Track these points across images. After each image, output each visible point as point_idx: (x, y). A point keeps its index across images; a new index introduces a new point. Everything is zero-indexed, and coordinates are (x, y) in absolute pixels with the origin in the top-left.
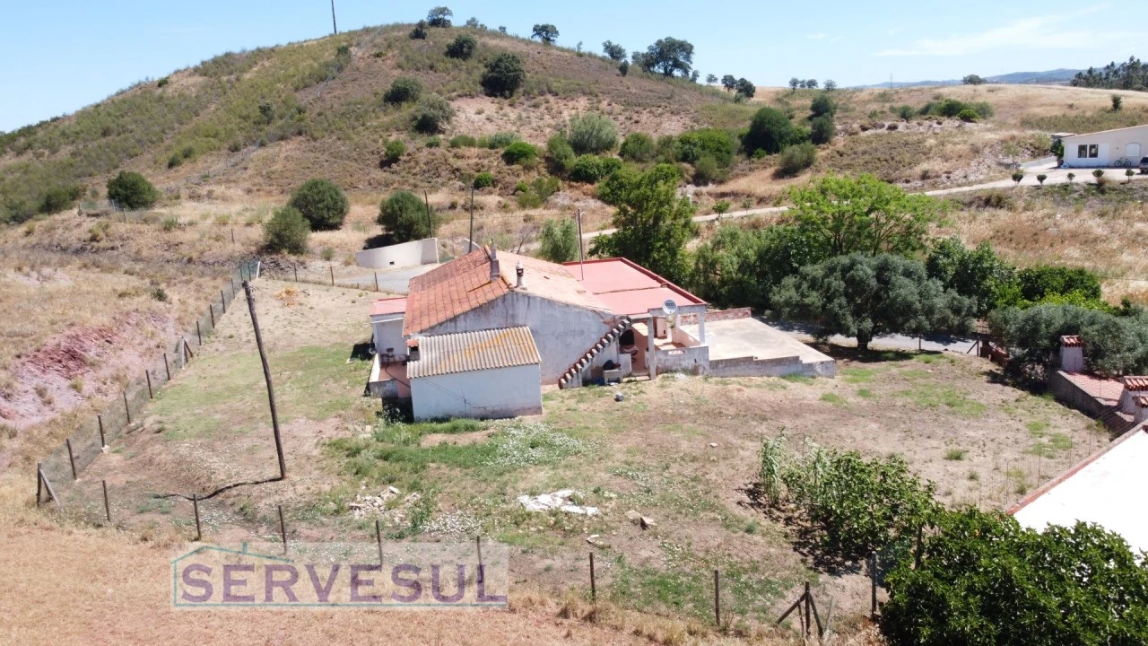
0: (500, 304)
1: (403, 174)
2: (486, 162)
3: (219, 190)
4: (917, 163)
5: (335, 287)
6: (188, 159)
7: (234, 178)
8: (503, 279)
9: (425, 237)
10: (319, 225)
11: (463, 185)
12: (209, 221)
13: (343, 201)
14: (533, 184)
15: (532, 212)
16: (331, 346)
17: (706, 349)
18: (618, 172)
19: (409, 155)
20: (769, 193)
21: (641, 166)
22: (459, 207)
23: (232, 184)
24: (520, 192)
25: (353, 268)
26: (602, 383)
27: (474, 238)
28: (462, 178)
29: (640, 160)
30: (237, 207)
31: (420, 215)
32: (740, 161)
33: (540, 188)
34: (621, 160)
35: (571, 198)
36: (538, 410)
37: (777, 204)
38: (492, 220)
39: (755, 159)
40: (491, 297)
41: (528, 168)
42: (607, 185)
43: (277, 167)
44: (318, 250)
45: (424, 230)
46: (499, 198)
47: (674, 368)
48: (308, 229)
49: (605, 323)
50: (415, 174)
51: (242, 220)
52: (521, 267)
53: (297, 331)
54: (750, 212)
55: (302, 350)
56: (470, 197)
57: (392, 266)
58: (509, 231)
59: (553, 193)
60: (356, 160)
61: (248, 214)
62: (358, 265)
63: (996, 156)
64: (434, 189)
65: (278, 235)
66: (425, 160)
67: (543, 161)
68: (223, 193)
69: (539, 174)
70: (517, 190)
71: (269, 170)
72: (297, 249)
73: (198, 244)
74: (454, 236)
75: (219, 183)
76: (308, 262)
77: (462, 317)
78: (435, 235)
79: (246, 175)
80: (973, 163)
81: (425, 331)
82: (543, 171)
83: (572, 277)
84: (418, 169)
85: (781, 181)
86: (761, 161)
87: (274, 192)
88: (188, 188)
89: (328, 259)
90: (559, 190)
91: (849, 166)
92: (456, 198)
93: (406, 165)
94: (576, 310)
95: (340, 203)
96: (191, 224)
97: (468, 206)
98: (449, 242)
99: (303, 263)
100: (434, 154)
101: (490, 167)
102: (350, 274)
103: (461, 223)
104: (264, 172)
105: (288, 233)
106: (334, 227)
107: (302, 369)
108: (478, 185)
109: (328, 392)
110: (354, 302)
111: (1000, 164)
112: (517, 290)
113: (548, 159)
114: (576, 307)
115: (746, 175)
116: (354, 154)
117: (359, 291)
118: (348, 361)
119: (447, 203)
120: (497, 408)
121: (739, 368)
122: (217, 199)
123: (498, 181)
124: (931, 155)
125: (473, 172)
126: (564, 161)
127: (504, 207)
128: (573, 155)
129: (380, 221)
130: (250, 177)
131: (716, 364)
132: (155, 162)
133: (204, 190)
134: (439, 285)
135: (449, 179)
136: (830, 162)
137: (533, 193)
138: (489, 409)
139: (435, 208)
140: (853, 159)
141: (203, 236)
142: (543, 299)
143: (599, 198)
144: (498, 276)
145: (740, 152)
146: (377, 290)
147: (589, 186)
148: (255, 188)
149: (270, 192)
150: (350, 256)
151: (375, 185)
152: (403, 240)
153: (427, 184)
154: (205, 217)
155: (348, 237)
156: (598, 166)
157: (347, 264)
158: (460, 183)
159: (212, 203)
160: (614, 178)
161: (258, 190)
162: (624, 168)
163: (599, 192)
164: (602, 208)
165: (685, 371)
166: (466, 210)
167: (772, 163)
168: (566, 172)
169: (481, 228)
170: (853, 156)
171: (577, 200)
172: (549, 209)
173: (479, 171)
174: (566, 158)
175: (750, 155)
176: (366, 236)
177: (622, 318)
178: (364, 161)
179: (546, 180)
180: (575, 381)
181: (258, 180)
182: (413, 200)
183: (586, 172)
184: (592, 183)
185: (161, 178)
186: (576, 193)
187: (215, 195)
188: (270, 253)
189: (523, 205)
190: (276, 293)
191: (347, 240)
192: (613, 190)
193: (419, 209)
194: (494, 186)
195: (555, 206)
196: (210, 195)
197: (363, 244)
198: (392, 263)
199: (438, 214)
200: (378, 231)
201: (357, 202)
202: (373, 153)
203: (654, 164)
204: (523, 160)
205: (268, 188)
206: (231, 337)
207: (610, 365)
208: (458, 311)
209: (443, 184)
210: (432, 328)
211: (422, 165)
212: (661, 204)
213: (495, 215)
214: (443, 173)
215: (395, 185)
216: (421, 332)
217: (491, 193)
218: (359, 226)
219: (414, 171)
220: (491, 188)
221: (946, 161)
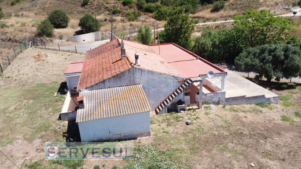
0: (127, 74)
1: (89, 9)
2: (116, 5)
3: (25, 13)
4: (258, 8)
5: (60, 51)
6: (18, 3)
7: (32, 9)
8: (127, 58)
9: (96, 31)
10: (58, 26)
11: (109, 13)
12: (19, 25)
13: (67, 18)
14: (132, 13)
15: (132, 23)
16: (51, 84)
17: (224, 93)
18: (160, 9)
19: (91, 2)
20: (210, 17)
21: (168, 7)
22: (108, 20)
23: (31, 11)
24: (128, 16)
25: (70, 42)
26: (177, 111)
27: (113, 32)
28: (108, 11)
29: (167, 5)
30: (31, 20)
31: (94, 23)
32: (200, 7)
33: (135, 14)
34: (161, 5)
35: (145, 18)
36: (149, 134)
37: (214, 21)
38: (119, 25)
39: (204, 6)
40: (122, 70)
41: (131, 8)
42: (157, 13)
43: (47, 6)
44: (57, 36)
45: (95, 29)
46: (121, 18)
47: (209, 102)
48: (53, 28)
49: (178, 82)
50: (93, 9)
51: (31, 24)
52: (137, 54)
53: (39, 74)
54: (205, 23)
55: (38, 85)
56: (111, 17)
57: (84, 41)
58: (125, 29)
59: (139, 16)
60: (73, 4)
61: (34, 22)
62: (72, 41)
63: (283, 6)
64: (99, 14)
65: (42, 30)
66: (96, 4)
67: (135, 5)
68: (27, 14)
69: (134, 10)
70: (127, 15)
71: (44, 7)
72: (50, 35)
73: (13, 33)
74: (106, 31)
75: (26, 11)
76: (53, 40)
77: (107, 81)
78: (99, 31)
79: (36, 8)
80: (276, 8)
81: (89, 88)
82: (136, 8)
83: (155, 53)
84: (94, 7)
85: (214, 13)
86: (206, 6)
87: (45, 14)
88: (15, 12)
89: (61, 39)
90: (141, 15)
91: (236, 9)
92: (107, 17)
93: (90, 6)
94: (165, 76)
95: (66, 19)
96: (12, 25)
97: (111, 20)
98: (104, 33)
99: (51, 40)
100: (99, 2)
101: (118, 7)
102: (69, 45)
103: (108, 26)
104: (42, 8)
105: (45, 29)
106: (64, 27)
107: (33, 99)
108: (114, 13)
109: (40, 117)
110: (66, 59)
111: (284, 8)
112: (135, 66)
113: (137, 5)
114: (165, 74)
115: (201, 11)
116: (73, 2)
117: (69, 53)
118: (56, 94)
119: (104, 19)
120: (126, 134)
121: (238, 101)
122: (24, 16)
123: (121, 12)
124: (262, 5)
125: (112, 8)
126: (143, 5)
127: (123, 21)
128: (145, 3)
129: (80, 25)
130: (38, 9)
131: (228, 100)
132: (7, 4)
133: (20, 14)
134: (97, 57)
135: (104, 11)
136: (229, 7)
137: (133, 16)
138: (123, 135)
139: (99, 21)
140: (236, 6)
141: (15, 30)
142: (149, 71)
143: (154, 18)
144: (125, 56)
145: (199, 3)
146: (76, 53)
147: (151, 14)
148: (38, 13)
149: (44, 14)
150: (69, 38)
151: (79, 12)
152: (87, 32)
153: (97, 12)
154: (17, 23)
155: (69, 31)
156: (154, 7)
157: (68, 41)
158: (108, 12)
159: (23, 18)
160: (159, 11)
161: (39, 14)
162: (162, 8)
163: (154, 16)
164: (155, 21)
165: (214, 103)
166: (110, 21)
167: (210, 7)
168: (143, 9)
169: (115, 28)
170: (237, 5)
171: (147, 19)
172: (138, 22)
173: (114, 8)
174: (143, 4)
175: (202, 4)
176: (75, 31)
177: (187, 79)
178: (76, 4)
179: (137, 12)
180: (164, 111)
181: (40, 10)
182: (92, 18)
183: (150, 9)
184: (152, 13)
185: (8, 9)
186: (147, 16)
187: (24, 15)
188: (40, 37)
189: (129, 20)
190: (34, 55)
191: (68, 32)
192: (159, 15)
193: (93, 21)
194: (119, 13)
195: (140, 21)
196: (22, 15)
197: (74, 33)
198: (84, 40)
199: (101, 23)
200: (79, 29)
201: (73, 18)
202: (79, 2)
203: (172, 7)
204: (129, 4)
205: (43, 13)
206: (8, 77)
207: (181, 102)
208: (105, 77)
209: (102, 13)
210: (92, 86)
211: (95, 6)
212: (183, 21)
213: (120, 23)
214: (102, 9)
215: (86, 13)
216: (87, 88)
217: (118, 16)
218: (73, 27)
219: (92, 8)
220: (118, 14)
221: (268, 7)
